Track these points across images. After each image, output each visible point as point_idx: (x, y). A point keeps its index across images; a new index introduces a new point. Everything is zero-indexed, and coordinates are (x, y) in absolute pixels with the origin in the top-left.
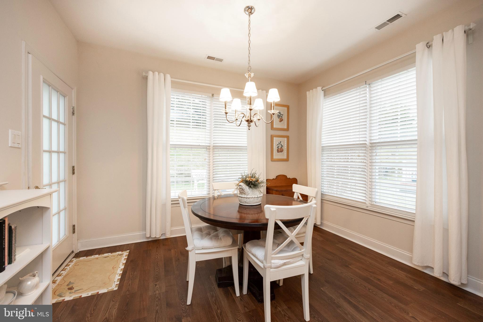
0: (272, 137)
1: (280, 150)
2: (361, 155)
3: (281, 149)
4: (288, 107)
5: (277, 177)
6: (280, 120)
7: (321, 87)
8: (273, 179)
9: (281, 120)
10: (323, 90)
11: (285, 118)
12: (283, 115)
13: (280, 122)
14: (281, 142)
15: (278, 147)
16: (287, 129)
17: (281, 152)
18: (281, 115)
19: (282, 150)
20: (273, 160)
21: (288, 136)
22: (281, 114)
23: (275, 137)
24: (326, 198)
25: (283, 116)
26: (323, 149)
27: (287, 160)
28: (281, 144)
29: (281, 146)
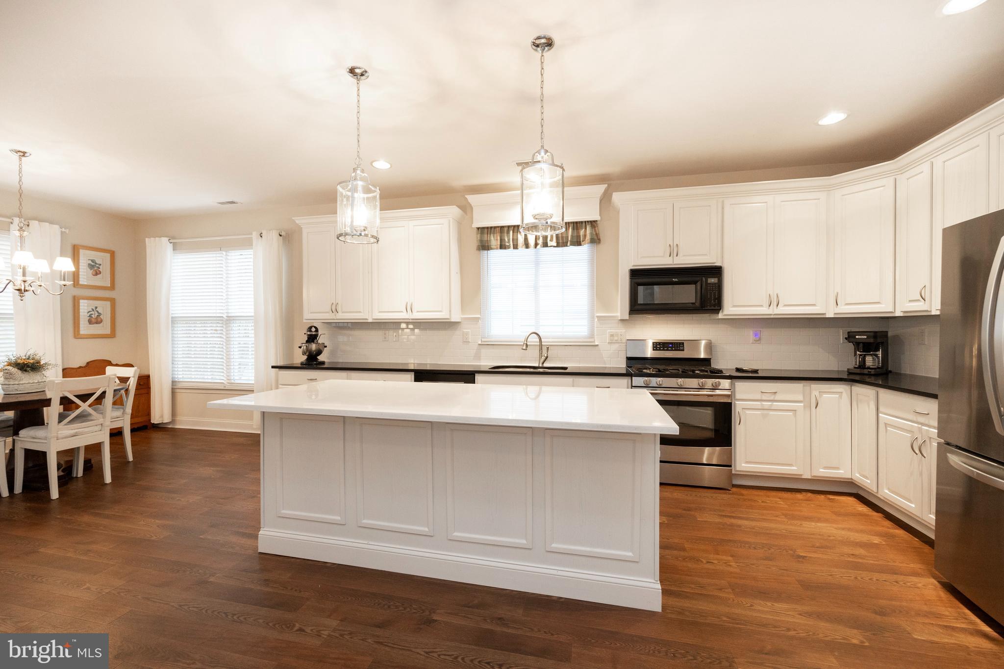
0: (76, 301)
1: (95, 320)
2: (218, 328)
3: (97, 318)
4: (112, 254)
5: (88, 363)
6: (94, 273)
7: (169, 238)
8: (80, 367)
9: (97, 273)
10: (171, 243)
11: (106, 269)
12: (100, 265)
13: (94, 276)
14: (96, 308)
15: (90, 316)
16: (113, 287)
17: (97, 323)
18: (97, 265)
19: (99, 320)
20: (77, 335)
21: (114, 299)
22: (96, 263)
23: (84, 299)
24: (179, 385)
25: (101, 267)
26: (174, 320)
27: (112, 335)
28: (97, 311)
29: (97, 314)
